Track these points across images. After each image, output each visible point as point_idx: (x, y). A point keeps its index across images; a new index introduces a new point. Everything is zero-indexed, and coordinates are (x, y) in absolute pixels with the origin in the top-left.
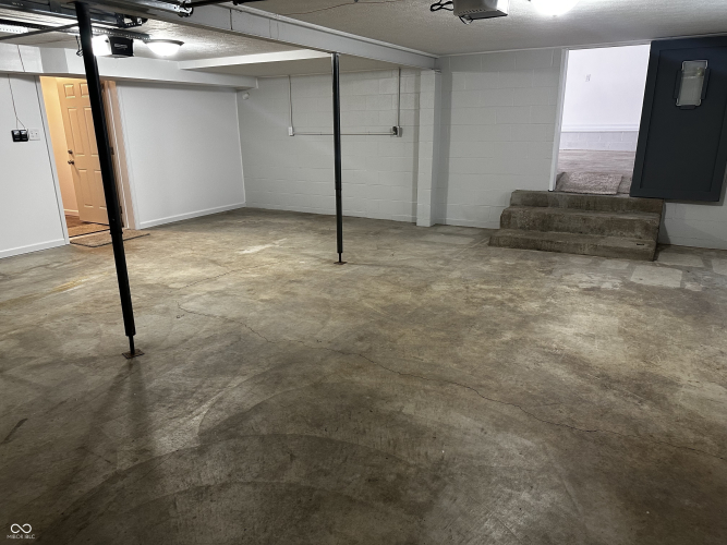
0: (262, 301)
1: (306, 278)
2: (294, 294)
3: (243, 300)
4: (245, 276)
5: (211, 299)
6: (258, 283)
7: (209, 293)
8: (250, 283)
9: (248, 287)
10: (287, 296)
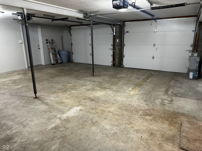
0: (72, 84)
1: (56, 90)
2: (63, 85)
3: (76, 84)
4: (77, 92)
5: (85, 84)
6: (73, 89)
7: (86, 86)
8: (75, 89)
9: (76, 87)
10: (65, 85)
